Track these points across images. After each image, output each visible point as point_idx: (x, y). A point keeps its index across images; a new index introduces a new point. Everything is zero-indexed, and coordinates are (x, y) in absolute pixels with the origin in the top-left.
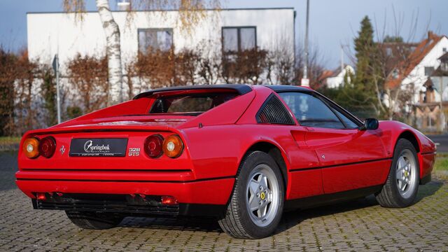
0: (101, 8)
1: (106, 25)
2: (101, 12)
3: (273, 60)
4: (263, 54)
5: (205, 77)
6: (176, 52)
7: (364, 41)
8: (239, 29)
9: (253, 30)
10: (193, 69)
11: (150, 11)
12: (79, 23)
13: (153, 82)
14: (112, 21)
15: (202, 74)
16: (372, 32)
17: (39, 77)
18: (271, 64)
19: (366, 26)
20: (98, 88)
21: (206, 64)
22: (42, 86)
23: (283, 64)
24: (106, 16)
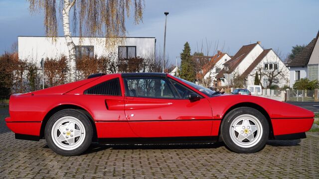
0: (67, 36)
1: (69, 44)
2: (67, 38)
3: (146, 64)
4: (141, 60)
5: (112, 71)
6: (98, 58)
7: (186, 55)
8: (127, 47)
9: (134, 48)
10: (105, 67)
11: (91, 37)
12: (54, 43)
13: (86, 73)
14: (72, 42)
15: (110, 69)
16: (190, 50)
17: (26, 69)
18: (145, 65)
19: (187, 47)
20: (57, 75)
21: (113, 65)
22: (29, 74)
23: (151, 65)
24: (69, 40)
